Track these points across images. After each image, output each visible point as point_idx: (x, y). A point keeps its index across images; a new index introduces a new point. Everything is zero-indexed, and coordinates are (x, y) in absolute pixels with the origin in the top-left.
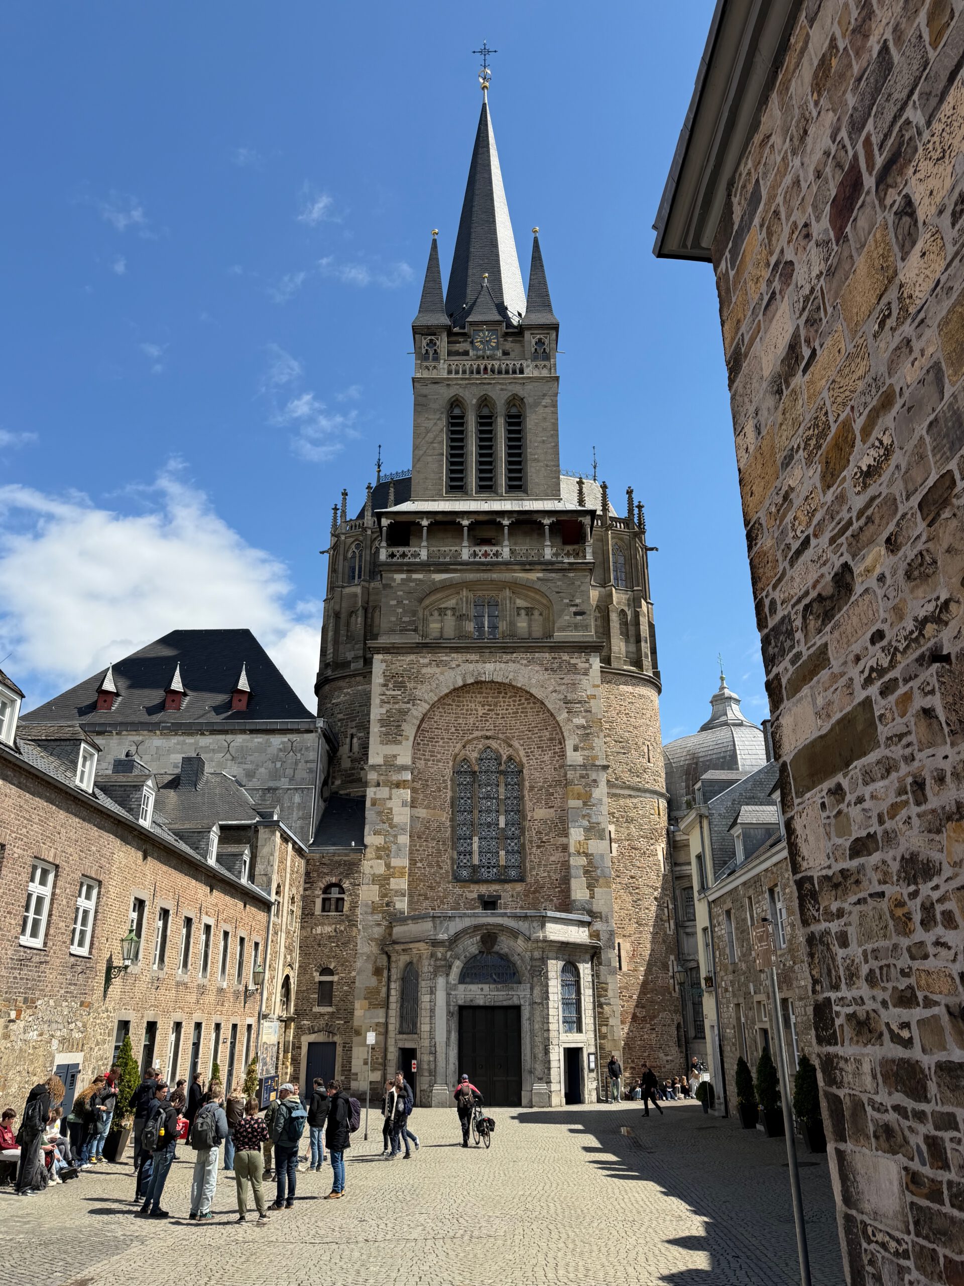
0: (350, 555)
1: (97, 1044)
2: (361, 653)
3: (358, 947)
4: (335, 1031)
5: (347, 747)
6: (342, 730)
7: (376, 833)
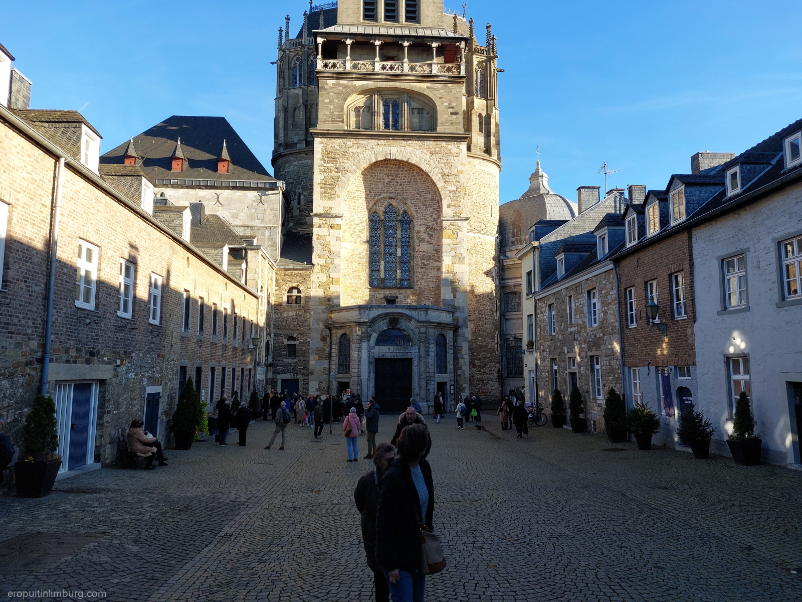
0: (293, 65)
1: (170, 380)
2: (303, 137)
3: (311, 325)
4: (298, 373)
5: (296, 201)
6: (293, 190)
7: (320, 256)
